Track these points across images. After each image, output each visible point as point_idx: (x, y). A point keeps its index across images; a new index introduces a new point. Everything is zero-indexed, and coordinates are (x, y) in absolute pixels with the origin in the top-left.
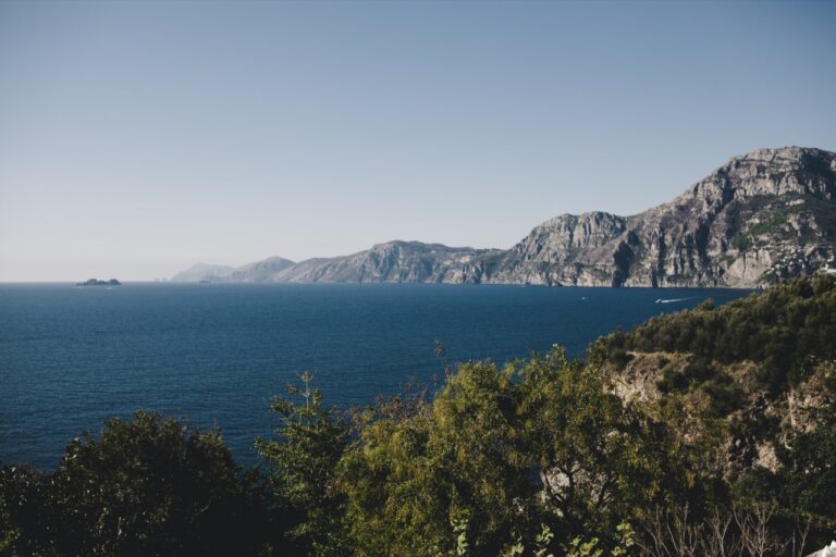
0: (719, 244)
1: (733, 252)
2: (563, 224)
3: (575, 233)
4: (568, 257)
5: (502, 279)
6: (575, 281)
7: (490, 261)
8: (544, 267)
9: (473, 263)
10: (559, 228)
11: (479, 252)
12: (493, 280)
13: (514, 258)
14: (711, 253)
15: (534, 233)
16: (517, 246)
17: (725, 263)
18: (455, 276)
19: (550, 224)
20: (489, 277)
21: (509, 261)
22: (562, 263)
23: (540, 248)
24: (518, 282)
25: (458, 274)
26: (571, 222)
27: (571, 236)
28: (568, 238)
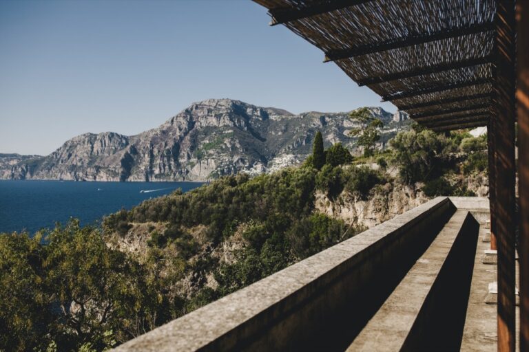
0: (186, 155)
1: (194, 160)
2: (87, 139)
3: (95, 146)
4: (90, 162)
5: (42, 176)
6: (95, 178)
7: (33, 164)
8: (73, 168)
9: (19, 165)
10: (84, 142)
11: (24, 157)
12: (35, 177)
13: (51, 162)
14: (181, 161)
15: (66, 145)
16: (54, 153)
17: (189, 166)
18: (6, 174)
19: (77, 139)
20: (32, 175)
21: (48, 164)
22: (85, 165)
23: (70, 155)
24: (54, 178)
25: (7, 173)
26: (92, 138)
27: (92, 148)
28: (90, 149)
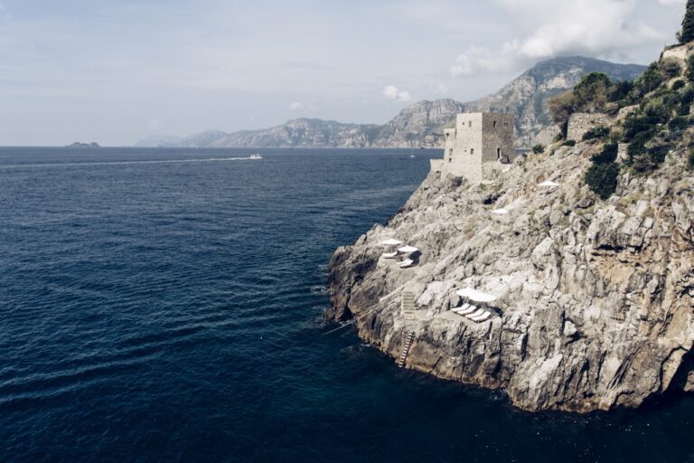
0: (529, 121)
1: (539, 126)
2: (422, 107)
3: (431, 113)
4: (427, 130)
5: (380, 144)
6: (433, 145)
7: (372, 132)
8: (409, 137)
9: (359, 134)
10: (420, 110)
11: (363, 126)
12: (374, 146)
13: (387, 131)
14: (523, 127)
15: (402, 114)
16: (391, 122)
17: (533, 134)
18: (347, 143)
19: (412, 107)
20: (371, 144)
21: (385, 132)
22: (422, 134)
23: (406, 124)
24: (391, 147)
25: (348, 141)
26: (428, 106)
27: (428, 115)
28: (426, 117)
